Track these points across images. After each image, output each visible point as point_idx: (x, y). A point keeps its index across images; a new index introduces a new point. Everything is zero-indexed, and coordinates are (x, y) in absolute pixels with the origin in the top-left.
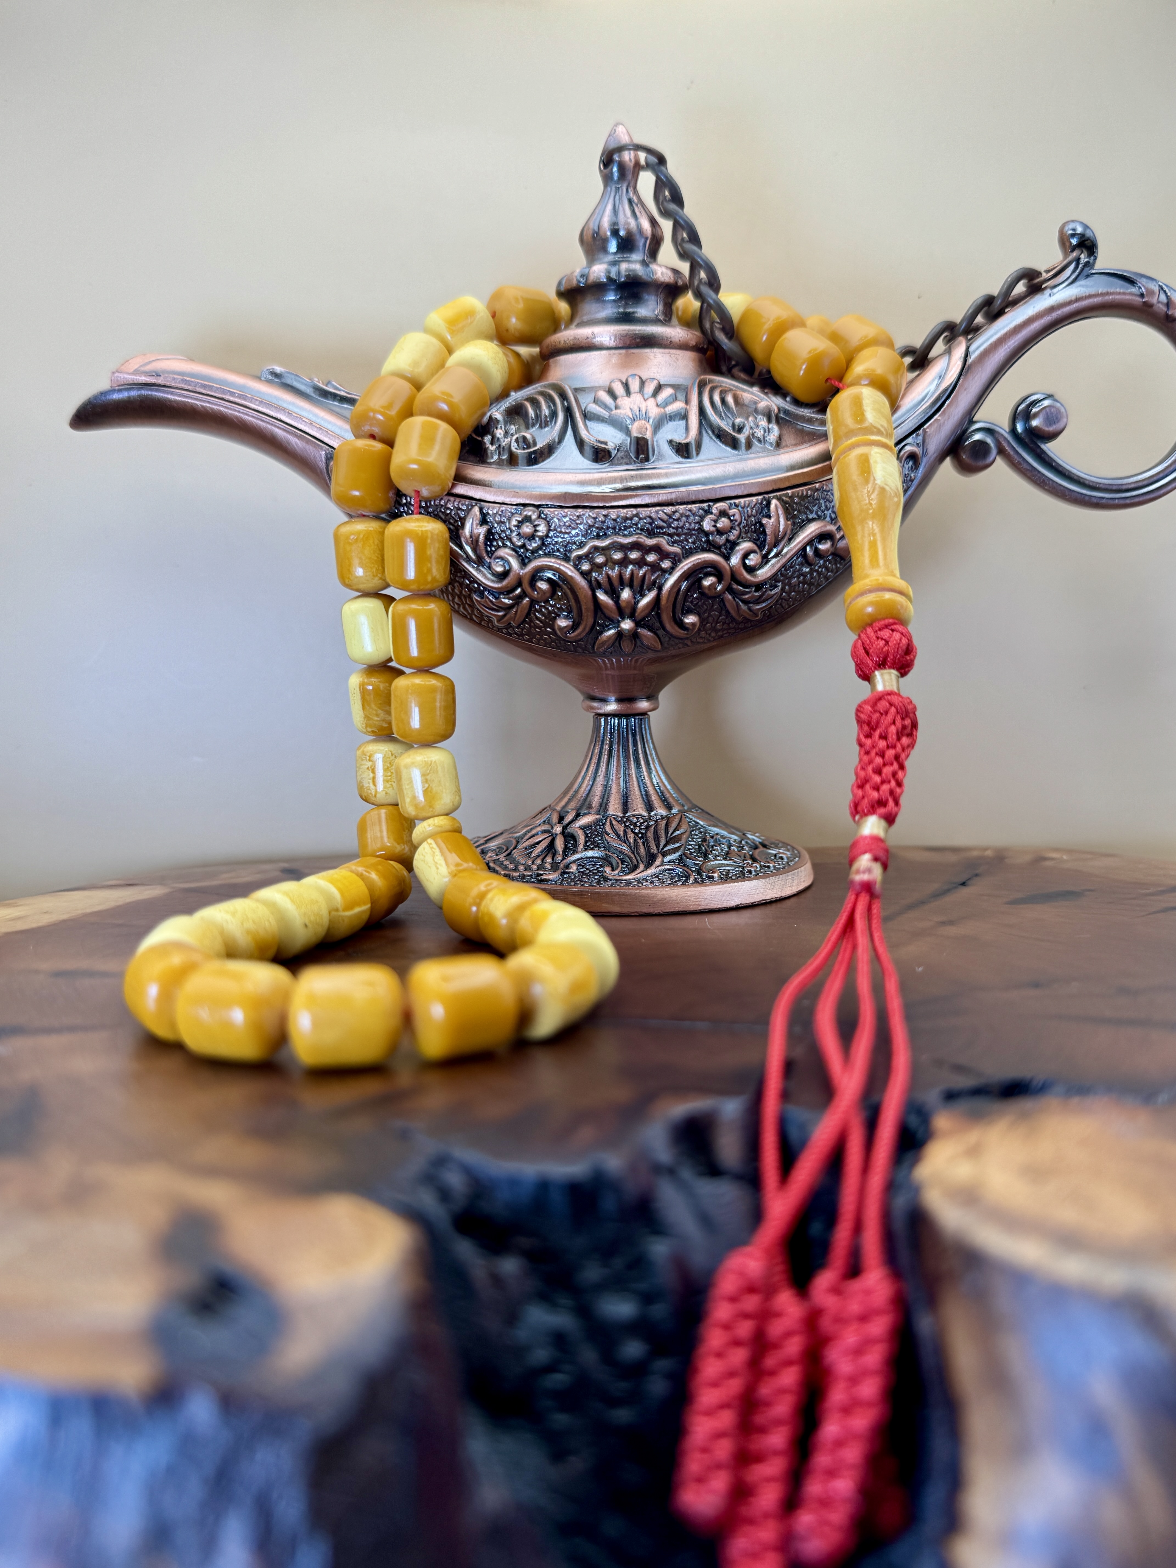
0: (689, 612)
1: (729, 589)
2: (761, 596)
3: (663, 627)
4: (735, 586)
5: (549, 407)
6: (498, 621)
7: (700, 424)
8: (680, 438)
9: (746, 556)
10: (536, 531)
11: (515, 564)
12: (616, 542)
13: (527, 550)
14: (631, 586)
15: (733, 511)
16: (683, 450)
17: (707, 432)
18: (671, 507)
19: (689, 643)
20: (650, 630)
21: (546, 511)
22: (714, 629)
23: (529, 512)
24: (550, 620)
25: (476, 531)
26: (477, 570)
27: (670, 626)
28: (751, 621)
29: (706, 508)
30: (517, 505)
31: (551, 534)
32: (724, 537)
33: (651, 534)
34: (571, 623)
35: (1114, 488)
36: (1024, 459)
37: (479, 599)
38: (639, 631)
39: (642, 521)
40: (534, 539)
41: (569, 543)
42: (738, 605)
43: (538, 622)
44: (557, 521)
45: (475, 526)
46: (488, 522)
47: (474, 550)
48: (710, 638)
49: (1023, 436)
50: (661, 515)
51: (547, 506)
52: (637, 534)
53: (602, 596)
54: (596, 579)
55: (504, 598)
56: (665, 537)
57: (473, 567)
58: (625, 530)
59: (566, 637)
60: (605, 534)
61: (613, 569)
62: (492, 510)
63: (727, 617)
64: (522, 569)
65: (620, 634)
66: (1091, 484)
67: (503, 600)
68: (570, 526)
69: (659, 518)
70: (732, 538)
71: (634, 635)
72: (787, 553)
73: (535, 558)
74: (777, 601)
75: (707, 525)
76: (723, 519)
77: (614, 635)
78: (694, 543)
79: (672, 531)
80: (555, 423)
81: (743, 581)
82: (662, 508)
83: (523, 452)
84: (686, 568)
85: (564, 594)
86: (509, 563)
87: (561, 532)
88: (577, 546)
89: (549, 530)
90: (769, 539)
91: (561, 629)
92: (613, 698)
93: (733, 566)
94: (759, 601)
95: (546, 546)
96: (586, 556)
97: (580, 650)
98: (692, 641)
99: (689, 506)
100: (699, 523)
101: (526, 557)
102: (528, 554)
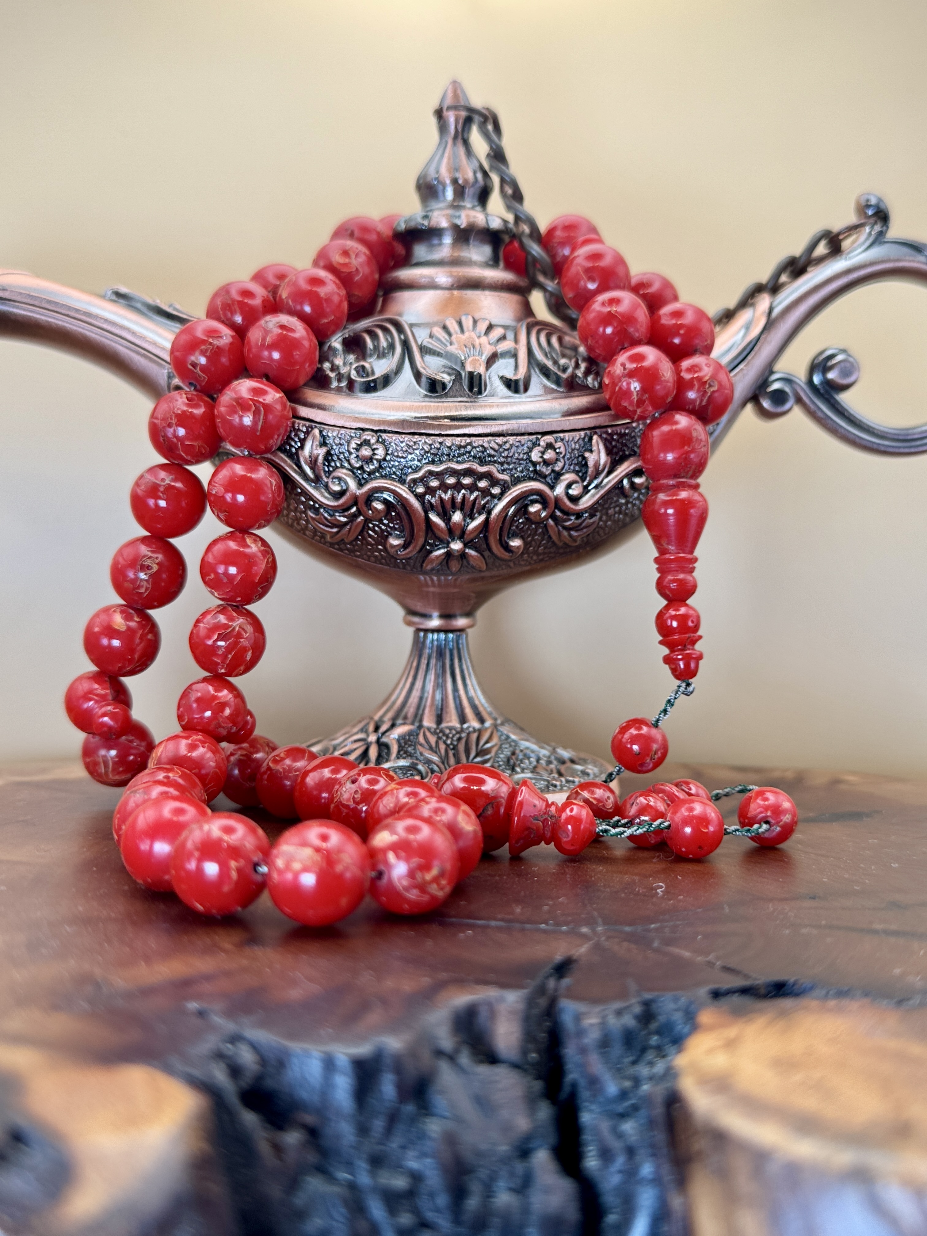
0: (514, 535)
1: (552, 516)
2: (581, 524)
3: (489, 549)
4: (558, 513)
5: (387, 340)
6: (332, 537)
7: (529, 362)
8: (509, 374)
9: (569, 486)
10: (374, 454)
11: (352, 484)
12: (450, 468)
13: (364, 471)
14: (462, 509)
15: (558, 444)
16: (512, 385)
17: (535, 370)
18: (501, 438)
19: (512, 564)
20: (476, 551)
21: (384, 436)
22: (536, 552)
23: (367, 436)
24: (382, 538)
25: (315, 452)
26: (315, 488)
27: (496, 549)
28: (570, 546)
29: (534, 440)
30: (356, 429)
31: (388, 458)
32: (550, 468)
33: (482, 462)
34: (403, 542)
35: (901, 437)
36: (819, 408)
37: (314, 516)
38: (467, 551)
39: (474, 450)
40: (372, 461)
41: (405, 466)
42: (559, 530)
43: (370, 539)
44: (394, 446)
45: (314, 447)
46: (327, 444)
47: (312, 468)
48: (532, 562)
49: (819, 387)
50: (493, 445)
51: (385, 431)
52: (470, 461)
53: (434, 518)
54: (429, 501)
55: (339, 516)
56: (496, 465)
57: (311, 485)
58: (459, 457)
59: (398, 554)
60: (440, 460)
61: (446, 492)
62: (332, 434)
63: (548, 542)
64: (359, 489)
65: (449, 554)
66: (879, 433)
67: (338, 518)
68: (407, 451)
69: (491, 448)
70: (557, 468)
71: (463, 555)
72: (606, 485)
73: (372, 479)
74: (595, 529)
75: (535, 456)
76: (549, 451)
77: (443, 554)
78: (522, 472)
79: (502, 460)
80: (393, 355)
81: (566, 509)
82: (494, 438)
83: (363, 380)
84: (514, 494)
85: (398, 514)
86: (346, 483)
87: (397, 456)
88: (413, 469)
89: (387, 454)
90: (590, 471)
91: (393, 546)
92: (436, 614)
93: (557, 495)
94: (579, 528)
95: (382, 468)
96: (421, 479)
97: (409, 568)
98: (515, 564)
99: (519, 438)
100: (527, 453)
101: (363, 478)
102: (365, 476)
